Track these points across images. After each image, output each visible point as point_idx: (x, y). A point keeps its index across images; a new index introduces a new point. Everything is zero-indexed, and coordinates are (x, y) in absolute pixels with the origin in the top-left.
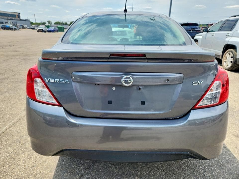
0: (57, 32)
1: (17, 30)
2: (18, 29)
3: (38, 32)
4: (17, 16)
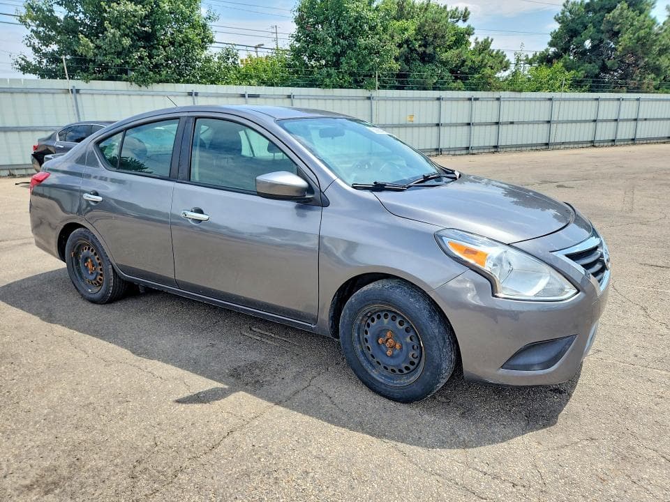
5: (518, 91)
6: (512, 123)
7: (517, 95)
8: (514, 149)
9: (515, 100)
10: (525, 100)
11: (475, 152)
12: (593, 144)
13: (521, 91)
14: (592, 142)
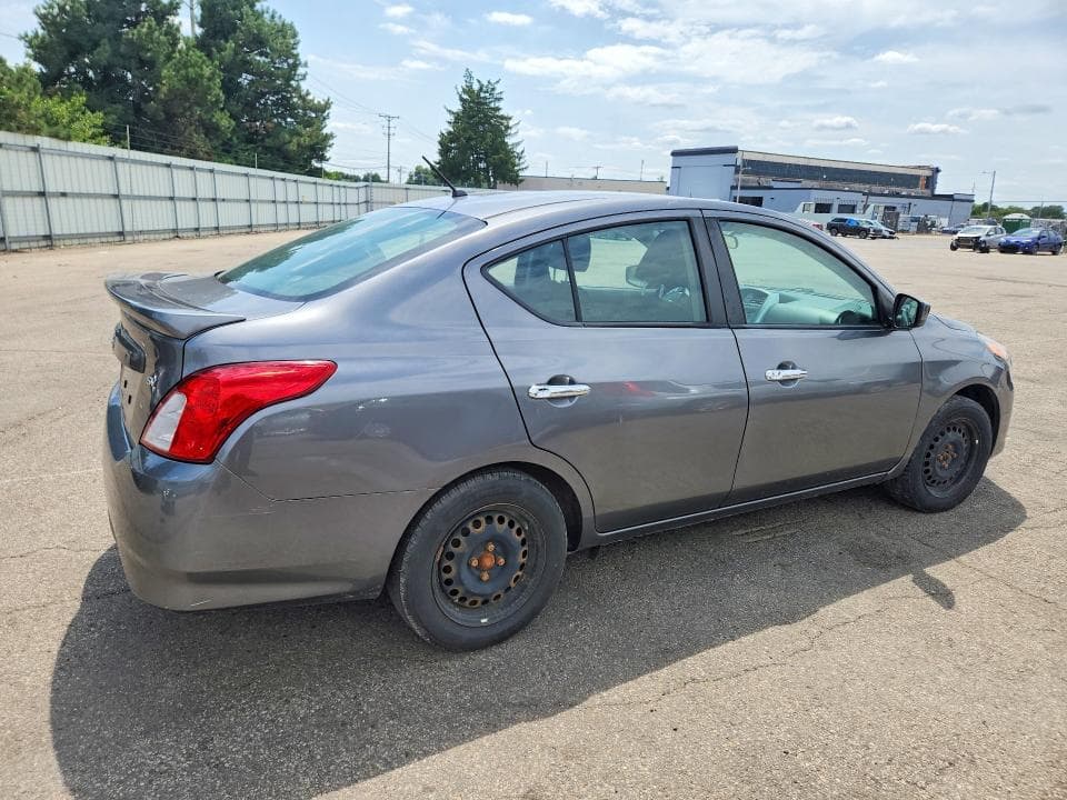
0: (1054, 253)
1: (884, 237)
2: (887, 234)
3: (954, 248)
4: (922, 182)
5: (63, 139)
6: (64, 195)
7: (61, 145)
8: (76, 242)
9: (61, 153)
10: (75, 155)
11: (15, 246)
12: (176, 234)
13: (68, 138)
14: (174, 231)
